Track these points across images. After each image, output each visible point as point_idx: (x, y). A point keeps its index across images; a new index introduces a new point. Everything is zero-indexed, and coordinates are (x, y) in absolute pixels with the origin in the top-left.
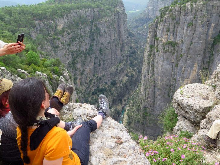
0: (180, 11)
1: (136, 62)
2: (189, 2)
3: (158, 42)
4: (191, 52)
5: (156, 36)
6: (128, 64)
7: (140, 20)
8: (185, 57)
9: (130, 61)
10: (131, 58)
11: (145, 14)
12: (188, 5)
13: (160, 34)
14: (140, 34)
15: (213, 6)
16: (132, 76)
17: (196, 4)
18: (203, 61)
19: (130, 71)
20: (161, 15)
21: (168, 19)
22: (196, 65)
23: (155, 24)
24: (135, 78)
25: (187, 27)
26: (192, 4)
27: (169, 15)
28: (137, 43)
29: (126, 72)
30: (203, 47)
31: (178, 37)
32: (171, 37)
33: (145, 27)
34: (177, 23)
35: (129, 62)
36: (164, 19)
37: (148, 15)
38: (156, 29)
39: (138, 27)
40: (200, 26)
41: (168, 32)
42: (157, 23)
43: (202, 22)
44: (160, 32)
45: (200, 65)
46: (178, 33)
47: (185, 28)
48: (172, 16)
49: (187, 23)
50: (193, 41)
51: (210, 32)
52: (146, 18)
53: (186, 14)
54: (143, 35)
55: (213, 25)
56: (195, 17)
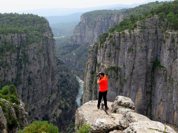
0: (119, 37)
1: (68, 92)
2: (126, 29)
3: (100, 68)
4: (134, 76)
5: (96, 62)
6: (60, 95)
7: (67, 46)
8: (128, 82)
9: (62, 91)
10: (63, 88)
11: (72, 40)
12: (127, 32)
13: (101, 60)
14: (69, 61)
15: (148, 33)
16: (66, 108)
17: (133, 31)
18: (146, 85)
19: (63, 102)
20: (101, 40)
21: (109, 45)
22: (140, 90)
23: (94, 49)
24: (70, 110)
25: (128, 53)
26: (130, 31)
27: (109, 41)
28: (67, 71)
29: (59, 104)
30: (145, 71)
31: (119, 62)
32: (113, 62)
33: (74, 54)
34: (118, 48)
35: (61, 92)
36: (105, 45)
37: (76, 41)
38: (96, 55)
39: (65, 54)
40: (140, 51)
41: (110, 57)
42: (97, 48)
43: (141, 48)
44: (101, 58)
45: (143, 89)
46: (119, 59)
47: (126, 53)
48: (112, 42)
49: (127, 49)
50: (135, 66)
51: (149, 57)
52: (74, 44)
53: (125, 41)
54: (72, 62)
55: (151, 50)
56: (134, 43)
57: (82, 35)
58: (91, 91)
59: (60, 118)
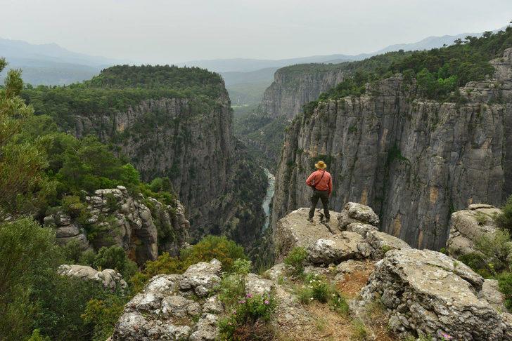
0: (336, 109)
2: (348, 95)
3: (302, 156)
4: (356, 172)
5: (297, 147)
6: (238, 196)
7: (251, 120)
8: (347, 180)
9: (241, 190)
10: (242, 185)
11: (259, 111)
12: (348, 100)
13: (304, 144)
14: (253, 144)
15: (384, 103)
16: (247, 217)
17: (359, 100)
18: (375, 187)
19: (242, 208)
20: (305, 113)
21: (318, 120)
22: (365, 193)
23: (295, 127)
24: (252, 220)
25: (348, 134)
26: (354, 100)
27: (319, 114)
28: (249, 159)
29: (236, 209)
30: (374, 164)
31: (334, 148)
32: (323, 148)
33: (262, 133)
34: (332, 126)
35: (240, 192)
36: (312, 120)
37: (266, 113)
38: (297, 136)
39: (249, 132)
40: (368, 132)
41: (318, 140)
42: (299, 125)
43: (370, 126)
44: (305, 140)
45: (370, 194)
46: (334, 143)
47: (345, 134)
48: (324, 117)
49: (347, 127)
50: (359, 155)
51: (382, 142)
52: (263, 118)
53: (345, 114)
54: (259, 146)
55: (386, 131)
56: (360, 117)
57: (276, 103)
58: (286, 191)
59: (236, 231)
